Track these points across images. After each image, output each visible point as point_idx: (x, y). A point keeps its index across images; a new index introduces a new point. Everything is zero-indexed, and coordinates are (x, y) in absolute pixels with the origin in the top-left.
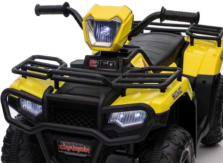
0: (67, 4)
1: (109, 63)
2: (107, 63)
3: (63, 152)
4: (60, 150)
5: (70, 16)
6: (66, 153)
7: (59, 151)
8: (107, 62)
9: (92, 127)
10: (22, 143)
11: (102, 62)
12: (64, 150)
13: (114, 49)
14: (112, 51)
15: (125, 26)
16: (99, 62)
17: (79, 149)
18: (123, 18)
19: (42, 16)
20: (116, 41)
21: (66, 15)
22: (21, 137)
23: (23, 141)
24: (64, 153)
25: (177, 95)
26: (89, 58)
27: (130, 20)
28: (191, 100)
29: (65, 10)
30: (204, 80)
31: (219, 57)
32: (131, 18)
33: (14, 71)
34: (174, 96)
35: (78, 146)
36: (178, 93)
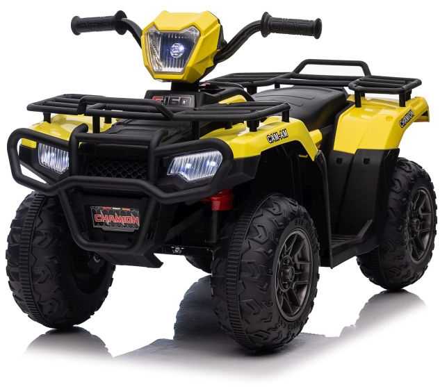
0: (121, 14)
1: (181, 100)
2: (179, 100)
3: (100, 227)
4: (96, 223)
5: (128, 33)
7: (94, 226)
9: (140, 178)
10: (38, 226)
11: (171, 99)
12: (101, 224)
13: (188, 77)
14: (185, 79)
15: (204, 39)
16: (167, 99)
17: (123, 220)
18: (203, 27)
19: (83, 35)
20: (191, 62)
21: (122, 32)
22: (39, 216)
23: (42, 222)
24: (101, 229)
25: (277, 138)
26: (151, 94)
27: (214, 32)
28: (313, 160)
29: (119, 23)
30: (367, 157)
31: (396, 121)
32: (216, 30)
33: (32, 108)
34: (270, 139)
35: (123, 213)
36: (280, 137)
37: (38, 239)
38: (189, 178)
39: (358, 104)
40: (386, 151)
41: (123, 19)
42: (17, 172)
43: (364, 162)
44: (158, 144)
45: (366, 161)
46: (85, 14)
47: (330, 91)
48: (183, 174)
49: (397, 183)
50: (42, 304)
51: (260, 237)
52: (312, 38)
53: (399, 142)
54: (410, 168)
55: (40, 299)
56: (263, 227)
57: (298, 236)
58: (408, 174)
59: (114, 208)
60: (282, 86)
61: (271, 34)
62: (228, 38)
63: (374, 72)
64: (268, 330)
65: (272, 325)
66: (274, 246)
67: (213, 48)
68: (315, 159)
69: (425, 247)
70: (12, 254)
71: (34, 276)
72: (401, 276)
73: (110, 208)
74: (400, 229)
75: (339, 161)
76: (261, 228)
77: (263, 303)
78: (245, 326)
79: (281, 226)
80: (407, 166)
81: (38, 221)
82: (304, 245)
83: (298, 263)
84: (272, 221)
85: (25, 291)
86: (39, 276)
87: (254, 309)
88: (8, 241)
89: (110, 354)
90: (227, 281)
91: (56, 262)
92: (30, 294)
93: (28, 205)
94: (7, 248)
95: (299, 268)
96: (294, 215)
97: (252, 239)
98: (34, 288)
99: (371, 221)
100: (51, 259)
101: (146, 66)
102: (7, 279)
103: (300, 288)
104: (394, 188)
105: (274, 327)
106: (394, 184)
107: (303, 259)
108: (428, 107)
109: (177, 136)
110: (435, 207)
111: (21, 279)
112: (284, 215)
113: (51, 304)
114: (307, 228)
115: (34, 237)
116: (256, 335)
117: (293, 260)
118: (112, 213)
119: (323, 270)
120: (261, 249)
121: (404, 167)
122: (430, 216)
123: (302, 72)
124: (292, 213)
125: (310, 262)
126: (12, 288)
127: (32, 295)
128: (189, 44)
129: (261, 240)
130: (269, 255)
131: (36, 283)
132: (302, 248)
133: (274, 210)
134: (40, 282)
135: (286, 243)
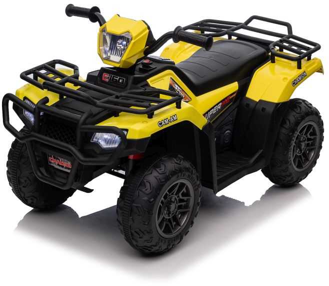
0: (96, 9)
2: (118, 79)
3: (53, 165)
4: (50, 163)
6: (55, 166)
11: (113, 77)
13: (123, 66)
14: (121, 67)
15: (134, 43)
16: (111, 76)
20: (124, 58)
21: (93, 21)
26: (103, 70)
27: (143, 36)
28: (201, 129)
29: (93, 15)
30: (265, 107)
31: (290, 81)
32: (145, 35)
34: (161, 124)
36: (170, 121)
38: (105, 146)
39: (273, 60)
40: (277, 104)
41: (96, 13)
43: (262, 110)
48: (100, 142)
49: (288, 122)
51: (146, 190)
56: (149, 183)
58: (298, 115)
64: (151, 246)
66: (155, 197)
68: (203, 128)
69: (311, 158)
71: (20, 183)
74: (285, 153)
75: (248, 105)
79: (163, 182)
80: (298, 107)
82: (187, 186)
84: (157, 179)
86: (23, 183)
87: (139, 235)
97: (141, 191)
98: (20, 189)
99: (262, 151)
101: (99, 54)
103: (183, 214)
104: (285, 126)
106: (285, 123)
107: (187, 195)
112: (167, 174)
113: (32, 199)
115: (20, 159)
117: (178, 197)
118: (58, 158)
120: (146, 198)
121: (295, 110)
122: (317, 138)
124: (174, 171)
129: (147, 192)
130: (150, 202)
131: (21, 187)
132: (186, 188)
133: (160, 170)
134: (24, 187)
135: (168, 191)
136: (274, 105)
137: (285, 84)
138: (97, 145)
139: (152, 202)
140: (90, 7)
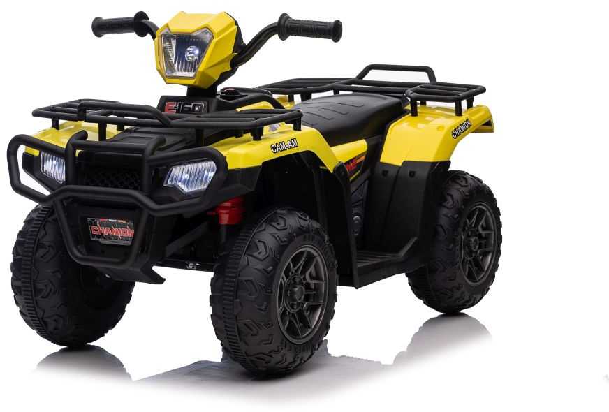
1: (194, 106)
2: (191, 106)
3: (97, 240)
4: (94, 236)
5: (149, 36)
6: (101, 240)
7: (93, 239)
8: (191, 104)
9: (135, 189)
10: (43, 237)
11: (184, 105)
12: (99, 236)
13: (200, 81)
14: (197, 84)
15: (217, 41)
16: (180, 104)
17: (120, 233)
18: (216, 29)
20: (202, 67)
21: (142, 35)
22: (43, 227)
23: (46, 233)
24: (98, 242)
25: (283, 147)
26: (165, 100)
27: (229, 34)
28: (332, 172)
29: (140, 25)
30: (413, 170)
31: (448, 131)
32: (232, 32)
33: (37, 113)
34: (275, 148)
35: (119, 226)
36: (287, 147)
37: (41, 252)
38: (186, 190)
39: (414, 113)
40: (433, 164)
41: (144, 21)
42: (16, 181)
43: (410, 174)
44: (152, 153)
45: (412, 174)
46: (108, 14)
47: (385, 99)
48: (179, 184)
49: (449, 198)
50: (45, 320)
51: (259, 253)
52: (331, 41)
53: (451, 153)
54: (466, 182)
55: (43, 315)
56: (263, 242)
57: (309, 252)
58: (463, 189)
59: (110, 220)
60: (341, 93)
61: (291, 36)
62: (247, 39)
63: (440, 78)
64: (271, 352)
65: (273, 346)
66: (276, 263)
67: (228, 51)
68: (334, 171)
69: (486, 269)
70: (16, 267)
71: (37, 291)
72: (453, 299)
73: (106, 220)
75: (385, 173)
76: (262, 244)
77: (262, 324)
78: (243, 347)
79: (285, 241)
80: (462, 179)
81: (42, 232)
82: (317, 262)
83: (312, 283)
84: (274, 237)
85: (27, 306)
86: (42, 290)
87: (251, 329)
88: (13, 253)
89: (128, 376)
90: (225, 299)
91: (60, 276)
92: (33, 309)
93: (34, 216)
94: (12, 261)
95: (313, 287)
96: (301, 231)
97: (252, 256)
98: (37, 302)
99: (416, 238)
100: (54, 272)
101: (159, 71)
102: (12, 294)
103: (313, 309)
104: (445, 204)
105: (276, 350)
106: (446, 200)
107: (317, 277)
108: (491, 117)
109: (180, 144)
110: (499, 225)
111: (23, 293)
112: (289, 230)
113: (55, 320)
114: (320, 244)
115: (37, 251)
116: (258, 358)
117: (305, 279)
118: (108, 225)
119: (340, 290)
120: (260, 266)
121: (459, 181)
122: (493, 234)
123: (366, 78)
124: (299, 228)
125: (326, 280)
126: (17, 303)
127: (35, 310)
128: (203, 46)
129: (260, 257)
130: (268, 272)
131: (39, 298)
132: (315, 266)
133: (278, 224)
134: (42, 297)
135: (292, 260)
136: (429, 167)
137: (442, 134)
138: (175, 189)
139: (270, 272)
140: (132, 15)
